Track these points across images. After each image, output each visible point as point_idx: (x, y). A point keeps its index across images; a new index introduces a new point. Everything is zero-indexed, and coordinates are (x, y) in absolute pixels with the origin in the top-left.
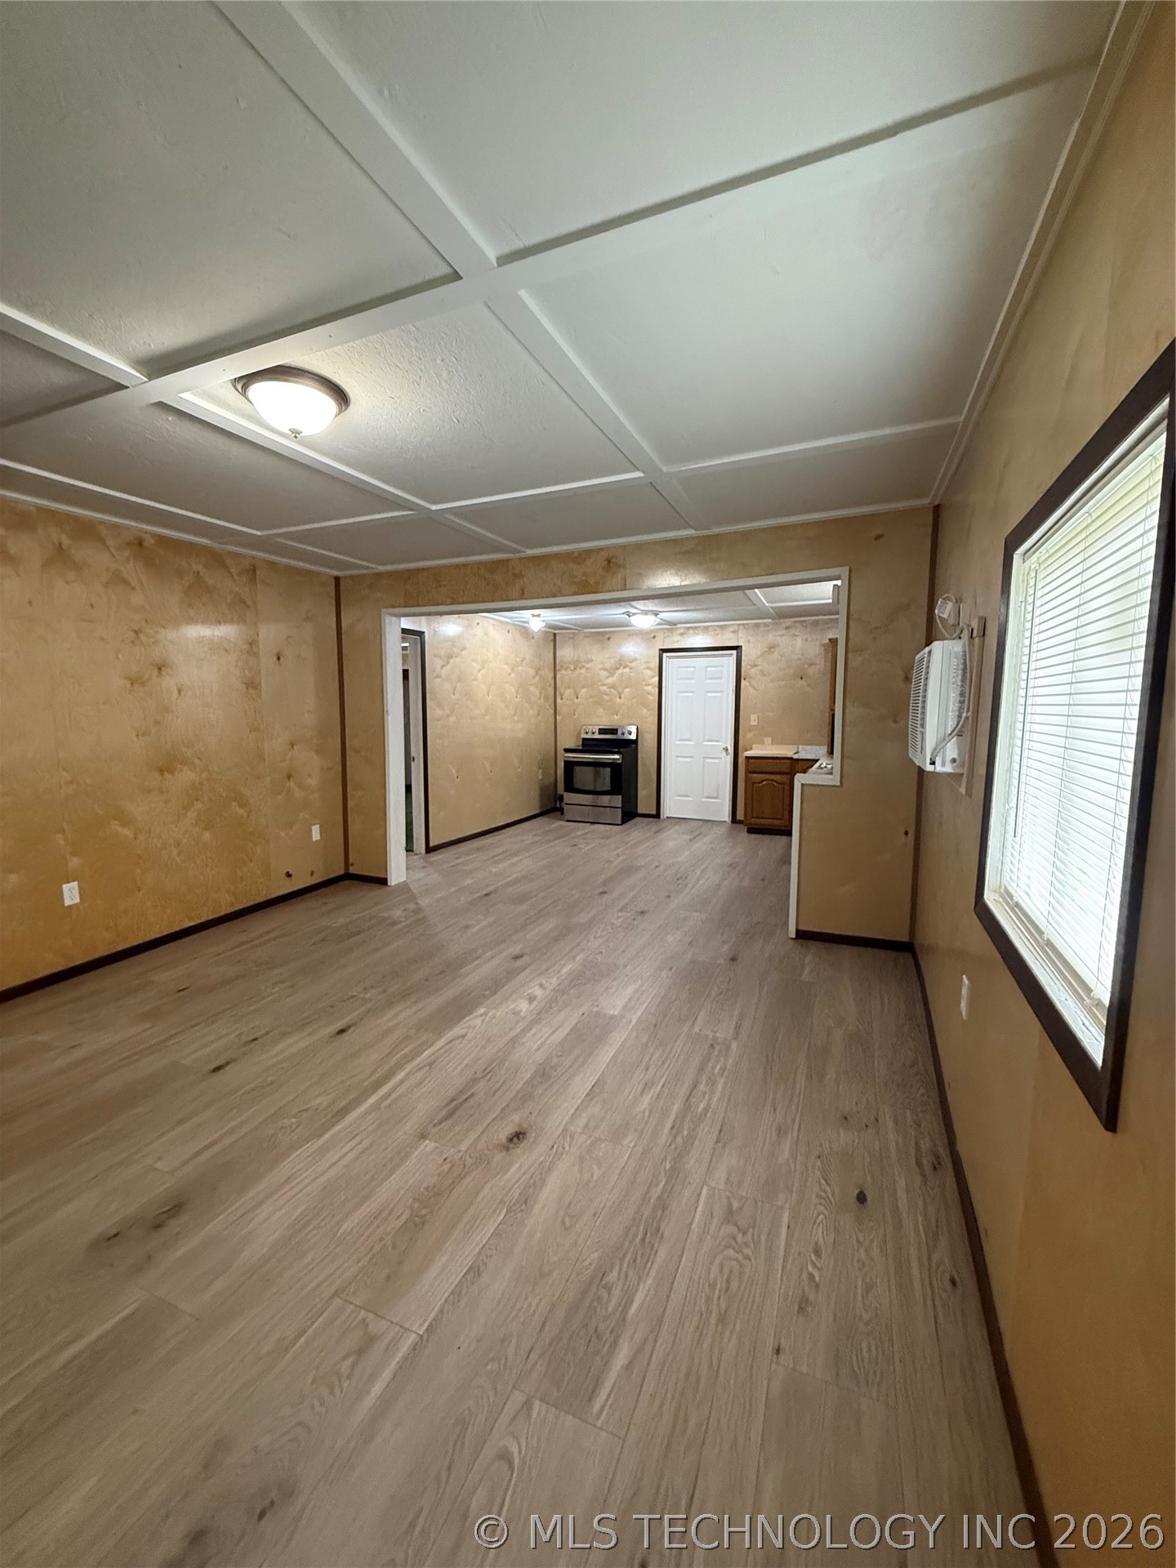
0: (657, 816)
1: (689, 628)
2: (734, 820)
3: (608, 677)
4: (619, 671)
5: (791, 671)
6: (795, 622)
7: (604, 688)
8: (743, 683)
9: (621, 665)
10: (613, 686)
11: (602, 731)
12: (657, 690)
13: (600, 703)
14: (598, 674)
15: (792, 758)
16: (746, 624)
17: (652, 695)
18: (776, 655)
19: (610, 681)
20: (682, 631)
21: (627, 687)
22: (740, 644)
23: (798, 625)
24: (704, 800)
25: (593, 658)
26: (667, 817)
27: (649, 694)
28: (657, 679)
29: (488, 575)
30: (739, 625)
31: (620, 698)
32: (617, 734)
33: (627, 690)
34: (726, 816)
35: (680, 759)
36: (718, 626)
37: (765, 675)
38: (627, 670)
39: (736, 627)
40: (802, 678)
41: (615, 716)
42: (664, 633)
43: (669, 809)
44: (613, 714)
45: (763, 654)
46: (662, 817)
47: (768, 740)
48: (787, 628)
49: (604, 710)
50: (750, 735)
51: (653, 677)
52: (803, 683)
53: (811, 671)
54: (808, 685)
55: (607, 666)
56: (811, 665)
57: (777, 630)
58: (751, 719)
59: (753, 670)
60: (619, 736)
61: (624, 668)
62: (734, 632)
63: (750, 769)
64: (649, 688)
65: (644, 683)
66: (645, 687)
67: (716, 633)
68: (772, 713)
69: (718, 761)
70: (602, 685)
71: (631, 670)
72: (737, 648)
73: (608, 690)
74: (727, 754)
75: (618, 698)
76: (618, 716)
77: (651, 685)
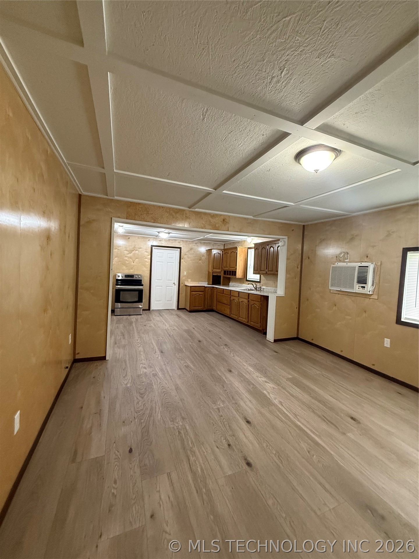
0: (149, 309)
2: (178, 309)
3: (128, 254)
4: (134, 252)
5: (197, 258)
6: (199, 242)
7: (126, 258)
8: (182, 260)
9: (134, 249)
10: (131, 258)
11: (126, 276)
12: (150, 260)
13: (124, 264)
14: (124, 252)
15: (204, 286)
16: (183, 240)
17: (147, 262)
18: (192, 252)
19: (129, 255)
20: (160, 239)
21: (137, 259)
22: (181, 247)
24: (166, 302)
26: (152, 310)
27: (146, 262)
28: (150, 256)
30: (181, 240)
31: (134, 263)
32: (134, 277)
33: (137, 260)
34: (175, 307)
35: (157, 287)
36: (174, 239)
37: (189, 258)
38: (137, 252)
39: (180, 241)
40: (200, 260)
41: (131, 270)
42: (153, 239)
43: (154, 306)
44: (131, 269)
45: (188, 251)
46: (151, 310)
47: (189, 280)
48: (196, 243)
49: (126, 267)
50: (184, 278)
51: (149, 255)
52: (200, 262)
53: (203, 258)
54: (202, 262)
55: (128, 249)
56: (203, 256)
57: (193, 244)
58: (184, 273)
59: (185, 256)
61: (136, 251)
62: (179, 242)
63: (192, 290)
64: (146, 259)
65: (144, 257)
66: (145, 259)
67: (173, 242)
68: (191, 271)
69: (171, 287)
70: (125, 257)
71: (139, 252)
72: (180, 248)
73: (128, 259)
74: (175, 285)
75: (133, 263)
76: (133, 270)
77: (148, 258)
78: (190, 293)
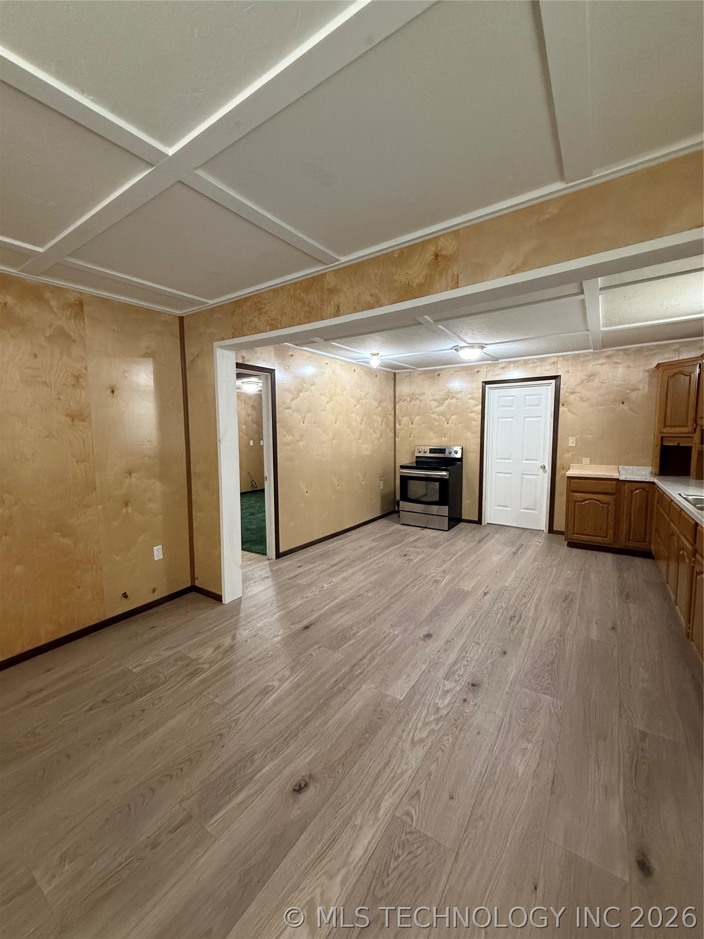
0: (479, 522)
1: (510, 362)
2: (551, 530)
3: (438, 406)
4: (447, 402)
5: (611, 397)
6: (618, 350)
7: (435, 415)
8: (561, 409)
9: (449, 396)
10: (442, 414)
11: (432, 451)
12: (480, 416)
13: (431, 428)
14: (430, 404)
15: (617, 480)
16: (566, 355)
17: (475, 420)
18: (596, 383)
19: (438, 410)
20: (503, 365)
21: (454, 414)
22: (559, 374)
23: (621, 353)
24: (522, 510)
25: (426, 392)
26: (487, 523)
27: (473, 419)
28: (480, 407)
29: (303, 295)
30: (558, 357)
31: (448, 423)
32: (445, 453)
33: (454, 417)
34: (544, 524)
35: (500, 475)
36: (537, 359)
37: (585, 401)
38: (454, 401)
39: (555, 359)
40: (623, 403)
41: (444, 438)
42: (488, 367)
43: (490, 516)
44: (442, 437)
45: (582, 382)
46: (483, 524)
47: (586, 460)
48: (609, 357)
49: (434, 433)
50: (568, 455)
51: (477, 405)
52: (625, 407)
53: (634, 395)
54: (631, 409)
55: (437, 397)
56: (633, 390)
57: (598, 359)
58: (568, 442)
59: (572, 397)
60: (447, 455)
61: (451, 398)
62: (553, 363)
64: (473, 415)
65: (469, 411)
66: (469, 414)
67: (536, 365)
68: (591, 436)
69: (535, 477)
70: (433, 413)
71: (458, 400)
72: (556, 378)
73: (438, 417)
74: (545, 471)
75: (446, 424)
76: (446, 438)
77: (475, 412)
78: (568, 495)
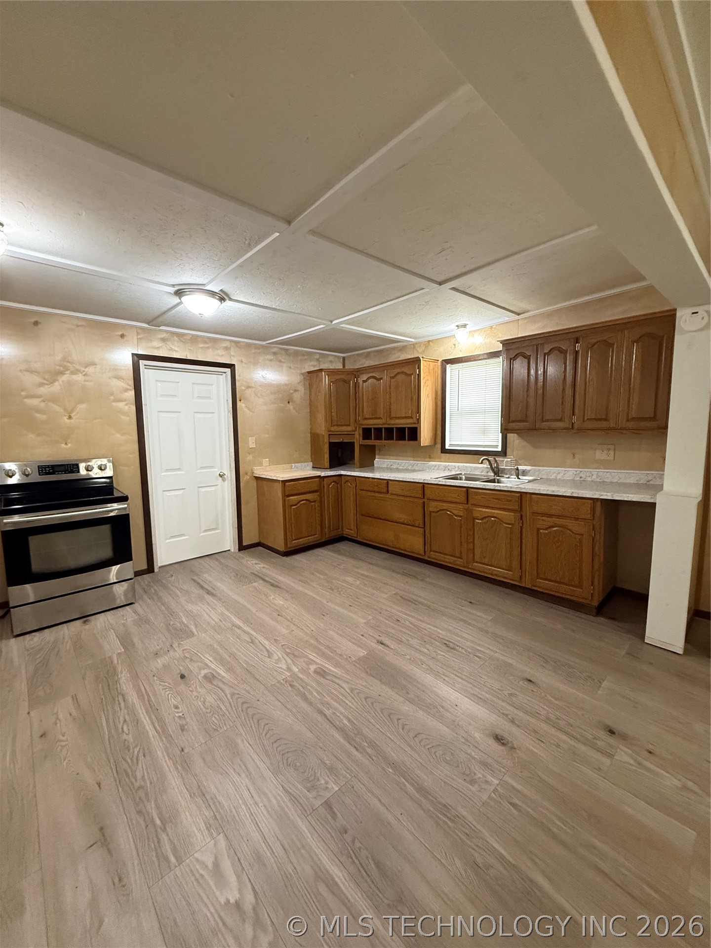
0: (150, 569)
1: (173, 333)
2: (242, 548)
3: (42, 385)
4: (64, 378)
5: (280, 395)
6: (281, 348)
7: (35, 402)
8: (239, 404)
9: (66, 368)
10: (54, 400)
11: (44, 470)
12: (134, 408)
13: (29, 426)
15: (320, 477)
16: (239, 342)
17: (123, 414)
19: (43, 390)
20: (163, 335)
21: (82, 403)
22: (233, 363)
23: (284, 352)
24: (201, 534)
26: (160, 567)
27: (121, 412)
28: (132, 393)
30: (230, 341)
31: (70, 417)
32: (78, 471)
33: (83, 406)
34: (229, 542)
35: (168, 494)
36: (209, 338)
37: (259, 398)
38: (79, 378)
39: (227, 344)
40: (289, 402)
41: (63, 445)
42: (138, 333)
43: (162, 558)
44: (60, 443)
46: (156, 569)
47: (266, 461)
48: (275, 354)
49: (38, 435)
50: (250, 458)
51: (126, 390)
52: (291, 407)
53: (297, 397)
54: (294, 408)
56: (296, 391)
57: (267, 354)
58: (249, 442)
59: (247, 392)
60: (81, 475)
61: (72, 373)
62: (226, 348)
63: (286, 493)
64: (121, 405)
65: (112, 398)
66: (114, 404)
67: (207, 346)
68: (268, 436)
69: (213, 489)
70: (29, 397)
71: (87, 378)
72: (231, 366)
73: (43, 405)
74: (224, 480)
75: (65, 418)
76: (69, 445)
77: (125, 401)
78: (284, 501)
